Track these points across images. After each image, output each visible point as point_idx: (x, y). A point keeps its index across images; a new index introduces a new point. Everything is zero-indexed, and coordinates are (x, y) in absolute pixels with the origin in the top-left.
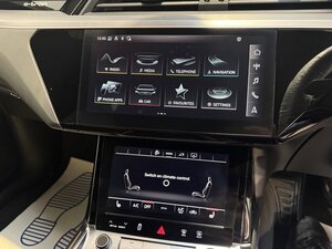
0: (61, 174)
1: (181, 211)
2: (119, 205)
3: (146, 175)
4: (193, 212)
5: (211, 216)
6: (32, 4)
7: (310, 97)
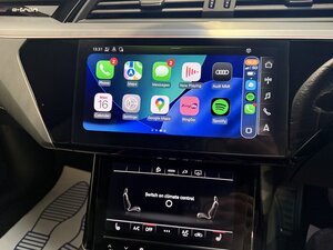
0: (52, 186)
1: (185, 234)
2: (118, 228)
3: (147, 194)
4: (199, 235)
5: (218, 239)
6: (21, 10)
7: (319, 110)
